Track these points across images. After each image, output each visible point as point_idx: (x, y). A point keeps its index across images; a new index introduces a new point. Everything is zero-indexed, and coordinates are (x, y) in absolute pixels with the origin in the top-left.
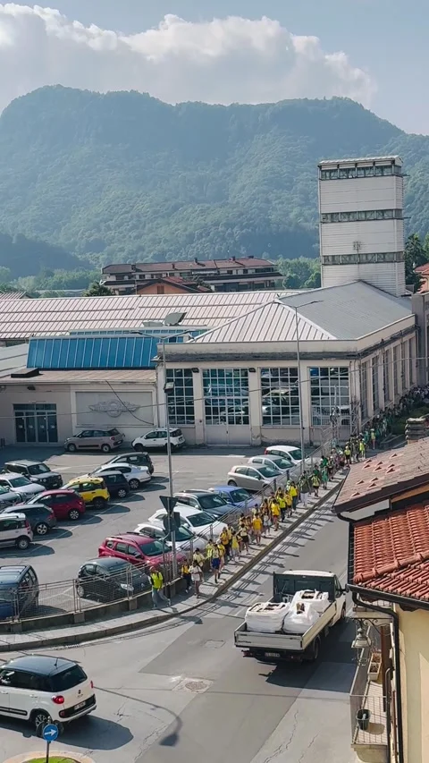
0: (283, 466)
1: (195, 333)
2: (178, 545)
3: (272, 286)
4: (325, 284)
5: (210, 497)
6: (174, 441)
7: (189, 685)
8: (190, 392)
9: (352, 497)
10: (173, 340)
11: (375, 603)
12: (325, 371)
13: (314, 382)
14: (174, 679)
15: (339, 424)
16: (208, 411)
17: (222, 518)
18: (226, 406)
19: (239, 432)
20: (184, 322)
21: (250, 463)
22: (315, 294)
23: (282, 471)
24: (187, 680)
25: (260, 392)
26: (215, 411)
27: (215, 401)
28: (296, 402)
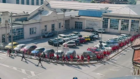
0: (124, 38)
1: (110, 11)
2: (102, 50)
3: (126, 4)
4: (137, 4)
5: (109, 42)
6: (103, 31)
7: (101, 75)
8: (107, 22)
9: (135, 45)
10: (105, 12)
11: (137, 65)
12: (134, 21)
13: (132, 23)
14: (98, 74)
15: (136, 31)
16: (110, 26)
17: (110, 46)
18: (114, 26)
19: (116, 31)
20: (108, 9)
21: (117, 37)
22: (134, 6)
23: (123, 39)
24: (100, 74)
25: (121, 24)
26: (112, 26)
27: (112, 25)
28: (128, 26)
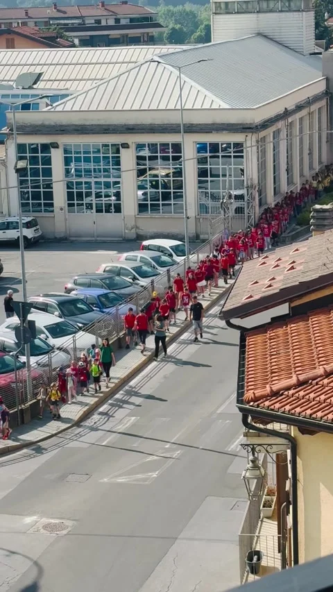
0: (162, 264)
1: (54, 98)
2: (33, 360)
3: (151, 40)
4: (217, 37)
5: (74, 302)
6: (29, 233)
7: (45, 527)
8: (48, 172)
9: (243, 300)
10: (26, 107)
11: (270, 427)
12: (215, 148)
13: (202, 161)
14: (29, 520)
15: (231, 213)
16: (70, 196)
17: (88, 328)
18: (93, 191)
19: (110, 223)
20: (40, 85)
21: (123, 260)
22: (202, 50)
23: (162, 270)
24: (45, 520)
25: (135, 173)
26: (80, 195)
27: (79, 184)
28: (179, 186)
